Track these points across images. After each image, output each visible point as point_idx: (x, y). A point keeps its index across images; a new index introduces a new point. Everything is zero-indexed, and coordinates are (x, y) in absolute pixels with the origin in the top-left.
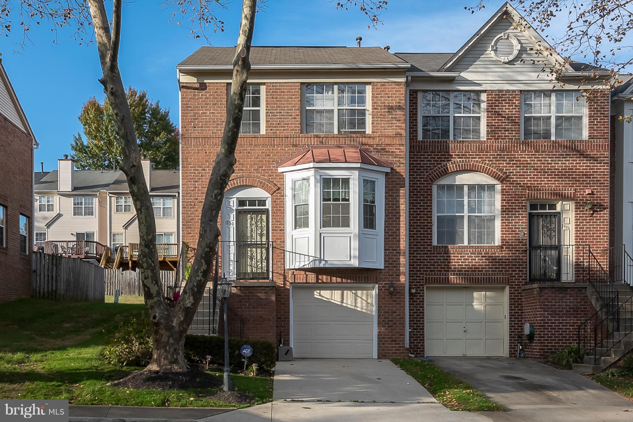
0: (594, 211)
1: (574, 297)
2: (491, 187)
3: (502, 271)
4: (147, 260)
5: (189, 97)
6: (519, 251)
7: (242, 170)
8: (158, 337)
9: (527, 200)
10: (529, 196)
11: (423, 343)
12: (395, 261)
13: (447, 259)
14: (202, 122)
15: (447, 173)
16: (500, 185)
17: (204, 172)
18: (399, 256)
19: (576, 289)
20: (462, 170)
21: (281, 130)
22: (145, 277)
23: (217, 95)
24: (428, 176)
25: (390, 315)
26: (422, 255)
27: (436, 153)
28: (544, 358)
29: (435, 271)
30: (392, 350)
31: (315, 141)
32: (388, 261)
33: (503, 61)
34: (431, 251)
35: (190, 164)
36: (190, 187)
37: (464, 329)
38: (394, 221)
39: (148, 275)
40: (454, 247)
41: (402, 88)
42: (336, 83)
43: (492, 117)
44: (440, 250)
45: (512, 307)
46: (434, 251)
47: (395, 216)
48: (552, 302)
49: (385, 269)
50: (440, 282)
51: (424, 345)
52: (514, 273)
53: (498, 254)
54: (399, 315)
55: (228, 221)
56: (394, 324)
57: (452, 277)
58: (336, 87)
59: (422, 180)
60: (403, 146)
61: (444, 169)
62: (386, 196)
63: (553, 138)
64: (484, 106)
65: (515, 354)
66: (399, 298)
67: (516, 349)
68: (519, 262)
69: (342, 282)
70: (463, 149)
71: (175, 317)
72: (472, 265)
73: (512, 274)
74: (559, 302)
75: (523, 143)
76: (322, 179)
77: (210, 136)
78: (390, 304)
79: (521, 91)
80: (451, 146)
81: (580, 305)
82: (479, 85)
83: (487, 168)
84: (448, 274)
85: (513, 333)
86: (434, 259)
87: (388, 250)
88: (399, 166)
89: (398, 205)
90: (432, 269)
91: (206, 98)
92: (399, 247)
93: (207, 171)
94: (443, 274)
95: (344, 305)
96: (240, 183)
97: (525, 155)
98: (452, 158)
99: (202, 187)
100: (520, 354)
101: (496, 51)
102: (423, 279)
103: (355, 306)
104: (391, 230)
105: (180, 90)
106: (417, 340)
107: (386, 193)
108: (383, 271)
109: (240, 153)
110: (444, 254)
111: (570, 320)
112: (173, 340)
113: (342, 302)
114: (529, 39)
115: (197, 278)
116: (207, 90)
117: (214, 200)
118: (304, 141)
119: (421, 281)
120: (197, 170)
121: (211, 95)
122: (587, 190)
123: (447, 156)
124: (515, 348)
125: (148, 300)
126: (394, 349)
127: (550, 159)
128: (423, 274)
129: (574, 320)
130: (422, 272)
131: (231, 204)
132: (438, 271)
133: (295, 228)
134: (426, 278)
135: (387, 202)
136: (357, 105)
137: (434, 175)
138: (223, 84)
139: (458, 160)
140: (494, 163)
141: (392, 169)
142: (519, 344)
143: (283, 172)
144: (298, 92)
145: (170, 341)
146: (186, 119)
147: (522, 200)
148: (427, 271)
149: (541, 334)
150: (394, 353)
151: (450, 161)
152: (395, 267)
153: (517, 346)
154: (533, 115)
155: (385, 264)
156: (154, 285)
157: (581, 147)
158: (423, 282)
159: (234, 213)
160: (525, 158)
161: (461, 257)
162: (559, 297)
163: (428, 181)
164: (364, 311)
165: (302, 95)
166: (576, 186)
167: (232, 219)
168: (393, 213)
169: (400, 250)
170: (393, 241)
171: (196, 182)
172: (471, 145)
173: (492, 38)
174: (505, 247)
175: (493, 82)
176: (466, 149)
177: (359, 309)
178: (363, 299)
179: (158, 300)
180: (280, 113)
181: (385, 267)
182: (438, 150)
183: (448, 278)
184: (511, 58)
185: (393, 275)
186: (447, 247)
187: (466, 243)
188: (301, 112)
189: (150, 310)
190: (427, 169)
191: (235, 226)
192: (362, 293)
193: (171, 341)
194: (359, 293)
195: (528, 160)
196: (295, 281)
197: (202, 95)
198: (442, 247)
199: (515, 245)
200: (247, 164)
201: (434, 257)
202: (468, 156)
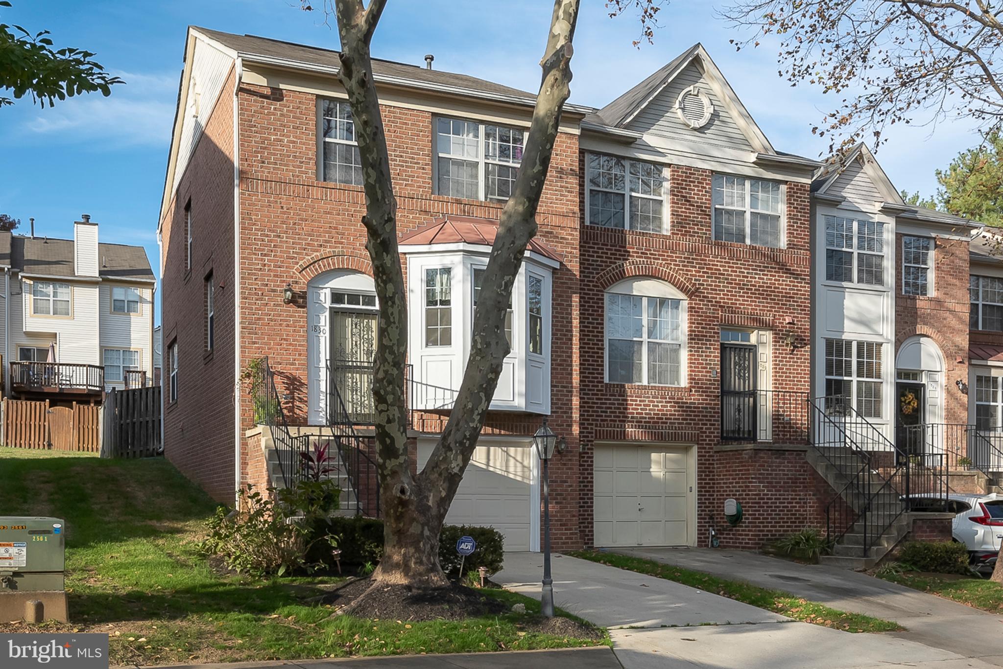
0: (795, 347)
1: (792, 463)
2: (676, 303)
3: (691, 424)
4: (394, 388)
5: (253, 109)
6: (711, 396)
7: (342, 243)
8: (401, 525)
9: (720, 325)
10: (722, 320)
11: (592, 527)
12: (565, 404)
13: (623, 404)
14: (275, 154)
15: (623, 278)
16: (687, 302)
17: (279, 240)
18: (571, 396)
19: (795, 453)
20: (643, 275)
21: (402, 184)
22: (389, 419)
23: (301, 113)
24: (598, 279)
25: (559, 486)
26: (590, 396)
27: (609, 247)
28: (759, 548)
29: (607, 420)
30: (561, 539)
31: (453, 209)
32: (556, 404)
33: (692, 126)
34: (602, 390)
35: (254, 224)
36: (255, 264)
37: (639, 507)
38: (564, 343)
39: (394, 415)
40: (632, 386)
41: (574, 144)
42: (482, 122)
43: (678, 204)
44: (614, 390)
45: (702, 475)
46: (606, 391)
47: (565, 335)
48: (768, 470)
49: (551, 416)
50: (614, 438)
51: (592, 531)
52: (704, 427)
53: (686, 399)
54: (571, 486)
55: (316, 326)
56: (564, 499)
57: (630, 430)
58: (482, 128)
59: (591, 284)
60: (576, 231)
61: (620, 271)
62: (553, 304)
63: (748, 241)
64: (667, 185)
65: (705, 542)
66: (570, 460)
67: (707, 535)
68: (710, 412)
69: (493, 434)
70: (643, 246)
71: (430, 491)
72: (654, 414)
73: (702, 428)
74: (776, 471)
75: (715, 245)
76: (473, 270)
77: (290, 180)
78: (559, 469)
79: (712, 171)
80: (629, 238)
81: (800, 475)
82: (663, 155)
83: (673, 275)
84: (625, 426)
85: (703, 513)
86: (605, 404)
87: (555, 386)
88: (571, 261)
89: (569, 320)
90: (604, 418)
91: (282, 115)
92: (572, 383)
93: (285, 239)
94: (618, 425)
95: (491, 469)
96: (339, 264)
97: (717, 261)
98: (629, 256)
99: (275, 266)
100: (712, 541)
101: (683, 109)
102: (592, 433)
103: (508, 472)
104: (559, 356)
105: (237, 94)
106: (584, 523)
107: (553, 300)
108: (549, 419)
109: (339, 214)
110: (619, 396)
111: (788, 495)
112: (429, 530)
113: (488, 465)
114: (721, 100)
115: (471, 425)
116: (284, 102)
117: (503, 292)
118: (437, 207)
119: (590, 435)
120: (267, 236)
121: (291, 111)
122: (787, 318)
123: (623, 253)
124: (705, 534)
125: (388, 461)
126: (564, 537)
127: (746, 271)
128: (592, 424)
129: (792, 495)
130: (591, 422)
131: (322, 298)
132: (611, 421)
133: (427, 345)
134: (596, 430)
135: (554, 314)
136: (511, 160)
137: (607, 278)
138: (310, 97)
139: (638, 259)
140: (681, 270)
141: (561, 263)
142: (711, 528)
143: (405, 254)
144: (427, 127)
145: (425, 532)
146: (248, 146)
147: (714, 325)
148: (597, 420)
149: (755, 515)
150: (564, 543)
151: (627, 259)
152: (565, 413)
153: (708, 530)
154: (724, 207)
155: (552, 408)
156: (402, 433)
157: (782, 258)
158: (592, 437)
159: (327, 314)
160: (717, 265)
161: (640, 401)
162: (776, 462)
163: (598, 287)
164: (519, 479)
165: (433, 133)
166: (775, 311)
167: (322, 323)
168: (562, 331)
169: (572, 387)
170: (562, 374)
171: (265, 255)
172: (653, 240)
173: (678, 91)
174: (693, 390)
175: (681, 154)
176: (646, 246)
177: (511, 476)
178: (517, 461)
179: (405, 460)
180: (401, 156)
181: (552, 412)
182: (611, 242)
183: (625, 431)
184: (702, 122)
185: (563, 425)
186: (623, 386)
187: (645, 382)
188: (432, 160)
189: (388, 478)
190: (598, 269)
191: (328, 335)
192: (516, 451)
193: (427, 533)
194: (512, 450)
195: (721, 269)
196: (423, 430)
197: (275, 109)
198: (617, 385)
199: (706, 388)
200: (349, 234)
201: (606, 399)
202: (649, 255)
